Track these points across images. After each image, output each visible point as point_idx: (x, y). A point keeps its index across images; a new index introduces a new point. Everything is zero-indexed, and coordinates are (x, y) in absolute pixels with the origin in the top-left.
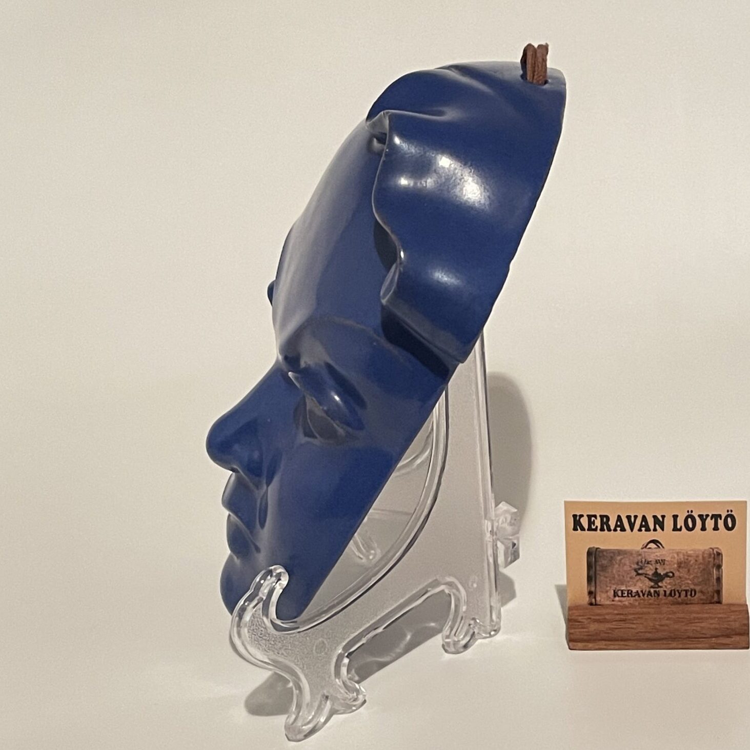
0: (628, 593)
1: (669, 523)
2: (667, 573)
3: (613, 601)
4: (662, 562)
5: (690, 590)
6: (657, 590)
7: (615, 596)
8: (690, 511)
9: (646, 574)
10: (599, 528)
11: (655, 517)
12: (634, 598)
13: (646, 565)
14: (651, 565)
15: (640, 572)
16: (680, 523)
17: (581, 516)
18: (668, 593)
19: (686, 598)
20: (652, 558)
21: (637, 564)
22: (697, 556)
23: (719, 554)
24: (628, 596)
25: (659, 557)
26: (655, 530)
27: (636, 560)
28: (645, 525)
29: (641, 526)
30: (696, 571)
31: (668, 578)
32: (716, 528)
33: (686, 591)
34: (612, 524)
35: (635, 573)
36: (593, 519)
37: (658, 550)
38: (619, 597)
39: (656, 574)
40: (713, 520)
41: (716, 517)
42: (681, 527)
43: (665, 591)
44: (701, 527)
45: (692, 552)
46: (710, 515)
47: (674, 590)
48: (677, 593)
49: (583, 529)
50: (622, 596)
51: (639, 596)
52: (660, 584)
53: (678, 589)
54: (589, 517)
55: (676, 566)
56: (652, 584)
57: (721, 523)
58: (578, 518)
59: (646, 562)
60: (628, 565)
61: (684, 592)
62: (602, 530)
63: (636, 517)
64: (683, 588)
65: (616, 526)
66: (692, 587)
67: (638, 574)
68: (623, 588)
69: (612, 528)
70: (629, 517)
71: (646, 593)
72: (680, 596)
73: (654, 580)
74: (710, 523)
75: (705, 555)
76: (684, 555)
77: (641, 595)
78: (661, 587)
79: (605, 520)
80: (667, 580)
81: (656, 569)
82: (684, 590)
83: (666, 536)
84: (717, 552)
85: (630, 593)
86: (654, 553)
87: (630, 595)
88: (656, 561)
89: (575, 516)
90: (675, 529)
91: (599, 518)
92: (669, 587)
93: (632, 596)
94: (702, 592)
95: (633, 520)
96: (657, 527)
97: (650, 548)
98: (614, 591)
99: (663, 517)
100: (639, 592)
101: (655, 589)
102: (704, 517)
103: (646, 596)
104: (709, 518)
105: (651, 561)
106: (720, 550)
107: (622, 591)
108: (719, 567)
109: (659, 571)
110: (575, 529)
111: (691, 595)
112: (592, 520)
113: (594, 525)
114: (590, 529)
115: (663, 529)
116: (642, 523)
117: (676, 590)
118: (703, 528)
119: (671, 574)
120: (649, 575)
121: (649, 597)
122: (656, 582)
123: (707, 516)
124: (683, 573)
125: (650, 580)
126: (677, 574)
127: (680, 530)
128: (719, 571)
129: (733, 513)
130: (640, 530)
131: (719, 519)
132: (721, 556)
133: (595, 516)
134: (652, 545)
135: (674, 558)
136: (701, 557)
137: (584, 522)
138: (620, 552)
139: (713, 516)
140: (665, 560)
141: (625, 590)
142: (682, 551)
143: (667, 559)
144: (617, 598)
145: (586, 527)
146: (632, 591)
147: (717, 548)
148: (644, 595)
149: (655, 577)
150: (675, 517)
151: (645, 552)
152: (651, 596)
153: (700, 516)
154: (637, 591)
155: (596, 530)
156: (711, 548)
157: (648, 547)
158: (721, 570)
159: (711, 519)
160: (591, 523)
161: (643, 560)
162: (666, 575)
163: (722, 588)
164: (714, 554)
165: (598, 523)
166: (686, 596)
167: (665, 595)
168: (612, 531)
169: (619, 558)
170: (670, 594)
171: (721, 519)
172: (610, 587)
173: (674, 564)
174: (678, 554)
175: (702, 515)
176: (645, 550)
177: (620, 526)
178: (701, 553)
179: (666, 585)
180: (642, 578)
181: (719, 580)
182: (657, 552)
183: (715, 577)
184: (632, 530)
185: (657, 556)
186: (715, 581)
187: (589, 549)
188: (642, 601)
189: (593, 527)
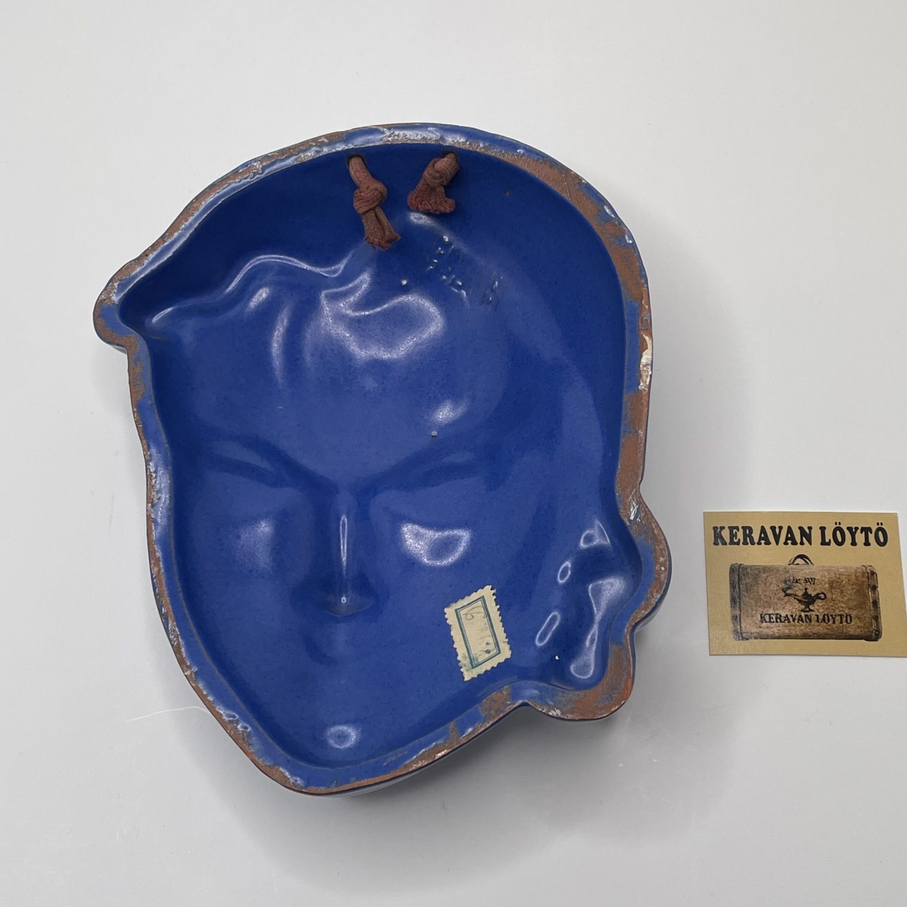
0: (777, 618)
1: (816, 535)
2: (818, 594)
3: (760, 627)
4: (810, 580)
5: (845, 615)
6: (808, 614)
7: (762, 622)
8: (838, 523)
9: (795, 595)
10: (742, 541)
11: (801, 528)
12: (783, 624)
13: (794, 584)
14: (800, 583)
15: (789, 592)
16: (829, 536)
17: (722, 528)
18: (821, 617)
19: (841, 625)
20: (800, 576)
21: (785, 582)
22: (849, 575)
23: (873, 573)
24: (777, 622)
25: (808, 575)
26: (802, 543)
27: (783, 579)
28: (791, 538)
29: (787, 539)
30: (849, 592)
31: (820, 601)
32: (867, 543)
33: (841, 616)
34: (756, 536)
35: (783, 594)
36: (735, 531)
37: (806, 567)
38: (766, 622)
39: (806, 595)
40: (864, 532)
41: (866, 530)
42: (830, 540)
43: (817, 616)
44: (851, 542)
45: (843, 570)
46: (860, 528)
47: (827, 615)
48: (830, 617)
49: (724, 543)
50: (770, 622)
51: (789, 622)
52: (811, 607)
53: (831, 614)
54: (731, 529)
55: (827, 585)
56: (803, 607)
57: (871, 537)
58: (719, 530)
59: (795, 581)
60: (775, 585)
61: (839, 617)
62: (745, 543)
63: (781, 528)
64: (837, 612)
65: (760, 538)
66: (847, 611)
67: (787, 595)
68: (771, 612)
69: (756, 540)
70: (773, 528)
71: (797, 617)
72: (834, 622)
73: (804, 602)
74: (860, 537)
75: (858, 574)
76: (835, 574)
77: (791, 619)
78: (812, 611)
79: (748, 531)
80: (819, 603)
81: (806, 589)
82: (839, 615)
83: (814, 550)
84: (871, 571)
85: (779, 617)
86: (803, 571)
87: (778, 620)
88: (805, 580)
89: (715, 528)
90: (824, 543)
91: (741, 530)
92: (821, 610)
93: (781, 621)
94: (859, 618)
95: (777, 530)
96: (804, 539)
97: (797, 564)
98: (761, 615)
99: (810, 528)
100: (789, 617)
101: (806, 613)
102: (854, 530)
103: (796, 621)
104: (859, 531)
105: (799, 580)
106: (874, 568)
107: (770, 615)
108: (874, 588)
109: (810, 592)
110: (716, 543)
111: (847, 621)
112: (734, 533)
113: (736, 539)
114: (732, 543)
115: (810, 543)
116: (787, 535)
117: (829, 615)
118: (854, 543)
119: (822, 596)
120: (798, 596)
121: (800, 622)
122: (807, 604)
123: (857, 528)
124: (836, 595)
125: (800, 601)
126: (829, 596)
127: (829, 544)
128: (875, 593)
129: (883, 526)
130: (786, 543)
131: (869, 533)
132: (875, 575)
133: (737, 528)
134: (799, 561)
135: (825, 577)
136: (853, 577)
137: (726, 534)
138: (765, 569)
139: (863, 529)
140: (815, 579)
141: (773, 614)
142: (834, 569)
143: (816, 578)
144: (764, 624)
145: (728, 540)
146: (781, 616)
147: (871, 566)
148: (794, 620)
149: (805, 598)
150: (823, 529)
151: (792, 568)
152: (803, 622)
153: (849, 529)
154: (787, 615)
155: (738, 543)
156: (864, 566)
157: (795, 563)
158: (876, 592)
159: (862, 533)
160: (732, 536)
161: (792, 578)
162: (817, 596)
163: (880, 614)
164: (868, 573)
165: (740, 535)
166: (841, 622)
167: (818, 621)
168: (756, 545)
169: (764, 575)
170: (824, 620)
171: (871, 533)
172: (756, 611)
173: (825, 583)
174: (829, 571)
175: (851, 528)
176: (792, 566)
177: (764, 538)
178: (853, 571)
179: (818, 608)
180: (792, 599)
181: (876, 603)
182: (805, 569)
183: (871, 600)
184: (777, 543)
185: (805, 573)
186: (871, 605)
187: (732, 565)
188: (793, 628)
189: (736, 541)
